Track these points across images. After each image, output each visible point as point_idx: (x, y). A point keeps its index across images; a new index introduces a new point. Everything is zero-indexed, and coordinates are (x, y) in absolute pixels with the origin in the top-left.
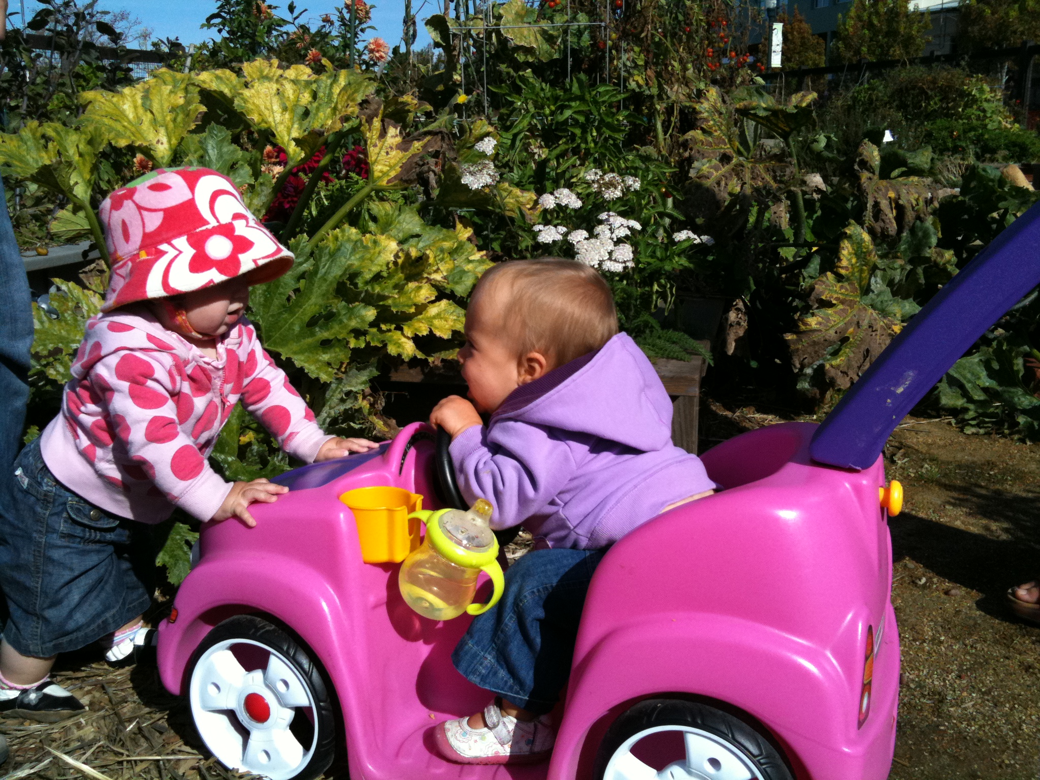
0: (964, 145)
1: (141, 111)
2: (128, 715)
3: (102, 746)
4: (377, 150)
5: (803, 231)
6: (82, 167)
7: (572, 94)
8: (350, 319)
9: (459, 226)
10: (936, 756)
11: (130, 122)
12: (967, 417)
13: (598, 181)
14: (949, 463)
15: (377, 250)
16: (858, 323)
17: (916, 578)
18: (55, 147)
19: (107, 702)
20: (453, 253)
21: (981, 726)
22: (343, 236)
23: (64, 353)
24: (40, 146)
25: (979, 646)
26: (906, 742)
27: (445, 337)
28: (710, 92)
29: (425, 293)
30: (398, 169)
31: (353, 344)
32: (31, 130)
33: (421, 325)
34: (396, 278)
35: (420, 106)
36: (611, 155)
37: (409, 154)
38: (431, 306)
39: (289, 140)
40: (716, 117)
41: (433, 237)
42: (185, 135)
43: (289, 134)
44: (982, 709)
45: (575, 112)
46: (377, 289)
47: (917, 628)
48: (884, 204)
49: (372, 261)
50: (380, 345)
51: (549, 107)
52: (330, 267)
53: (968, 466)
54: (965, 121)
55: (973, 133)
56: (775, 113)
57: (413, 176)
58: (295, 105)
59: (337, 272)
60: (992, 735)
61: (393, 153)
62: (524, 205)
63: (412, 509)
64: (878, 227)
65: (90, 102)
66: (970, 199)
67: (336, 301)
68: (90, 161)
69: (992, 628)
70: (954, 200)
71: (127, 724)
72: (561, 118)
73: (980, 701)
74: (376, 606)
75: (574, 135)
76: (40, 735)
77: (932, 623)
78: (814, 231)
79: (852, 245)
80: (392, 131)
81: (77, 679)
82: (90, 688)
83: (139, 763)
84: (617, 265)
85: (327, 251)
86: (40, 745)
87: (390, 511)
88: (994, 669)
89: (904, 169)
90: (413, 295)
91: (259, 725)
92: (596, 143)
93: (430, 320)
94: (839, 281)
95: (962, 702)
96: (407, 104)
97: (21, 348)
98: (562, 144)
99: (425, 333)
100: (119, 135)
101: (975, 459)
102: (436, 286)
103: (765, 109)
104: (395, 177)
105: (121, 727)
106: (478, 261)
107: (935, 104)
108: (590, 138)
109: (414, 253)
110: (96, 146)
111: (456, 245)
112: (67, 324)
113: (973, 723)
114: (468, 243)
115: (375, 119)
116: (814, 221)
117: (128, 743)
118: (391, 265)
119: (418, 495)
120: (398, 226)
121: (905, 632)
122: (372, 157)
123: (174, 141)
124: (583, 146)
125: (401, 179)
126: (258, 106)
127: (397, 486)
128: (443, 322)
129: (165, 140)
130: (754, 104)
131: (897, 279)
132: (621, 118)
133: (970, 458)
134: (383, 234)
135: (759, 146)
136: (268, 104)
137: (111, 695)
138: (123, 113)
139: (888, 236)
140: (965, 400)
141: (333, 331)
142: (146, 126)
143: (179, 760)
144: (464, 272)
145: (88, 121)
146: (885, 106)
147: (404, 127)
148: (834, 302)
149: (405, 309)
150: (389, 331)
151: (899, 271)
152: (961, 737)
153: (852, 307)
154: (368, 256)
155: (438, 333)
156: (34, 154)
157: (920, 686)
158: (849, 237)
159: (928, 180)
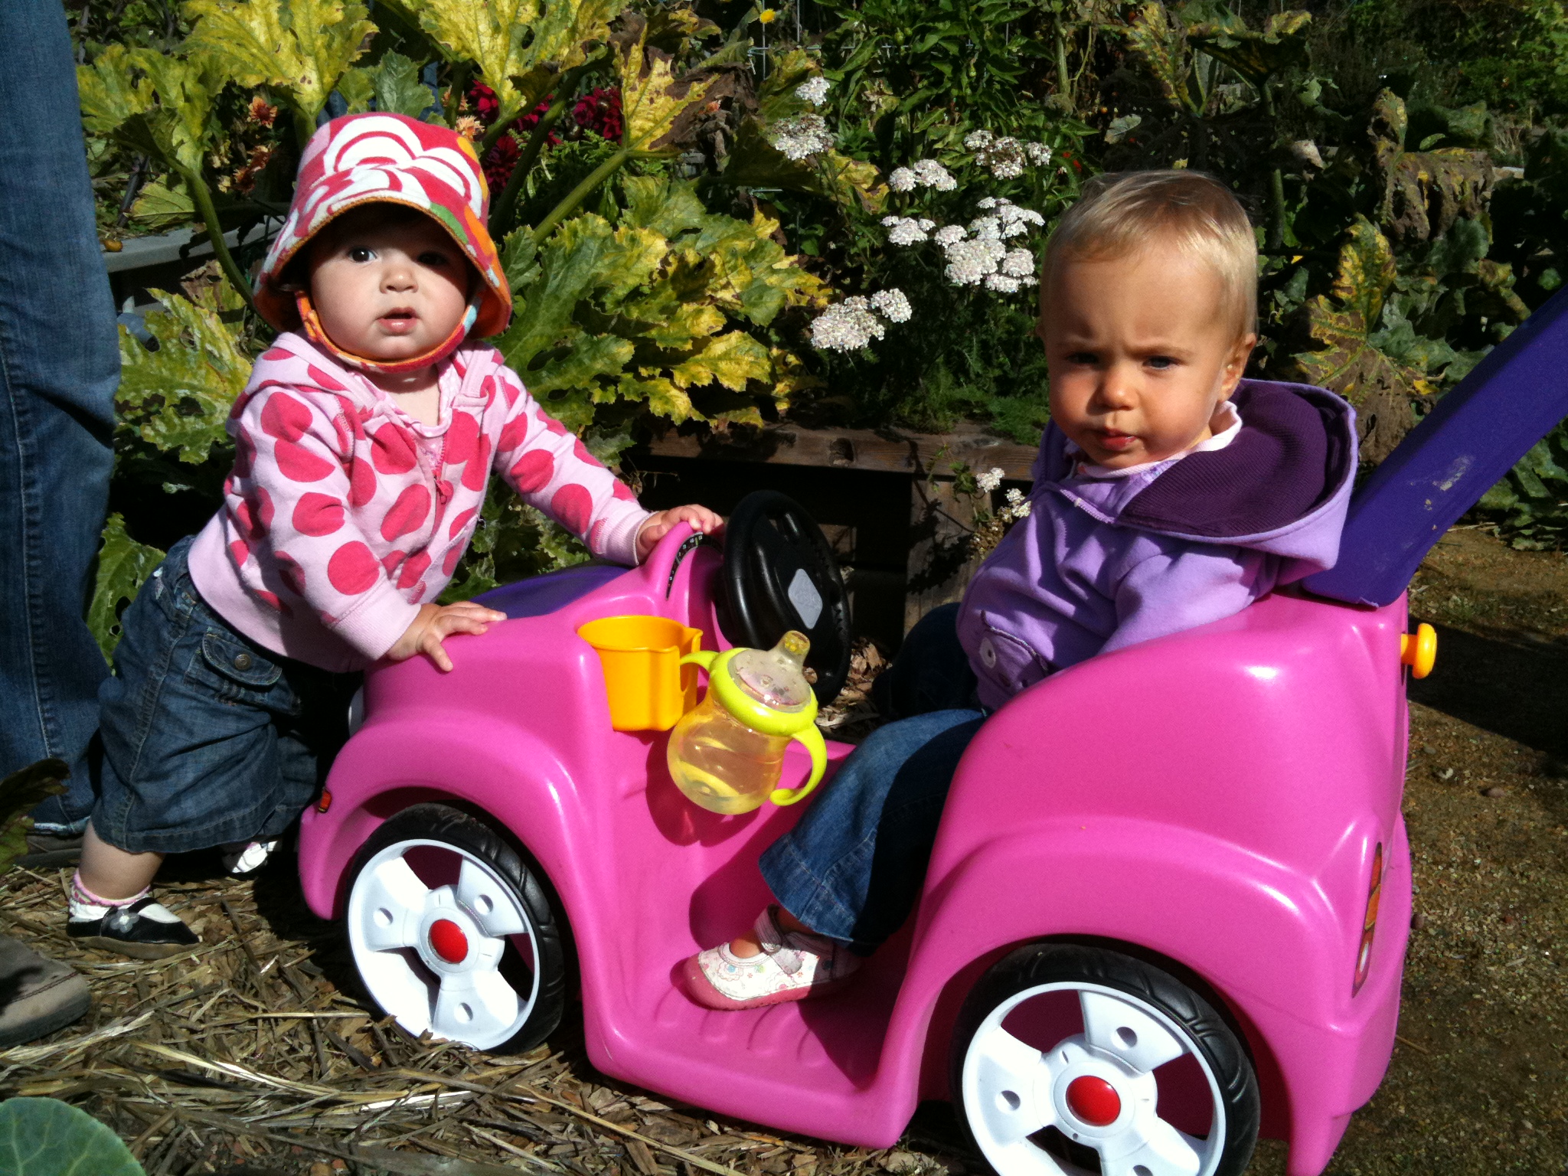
0: (1518, 99)
1: (277, 31)
2: (262, 949)
3: (225, 995)
4: (636, 95)
5: (1280, 231)
6: (188, 116)
7: (940, 9)
8: (594, 358)
9: (759, 216)
10: (1468, 1039)
11: (260, 48)
12: (1517, 523)
13: (985, 150)
14: (1489, 594)
15: (636, 252)
16: (1361, 375)
17: (1439, 769)
18: (148, 87)
19: (230, 929)
20: (751, 256)
21: (1535, 996)
22: (584, 230)
23: (167, 403)
24: (127, 85)
25: (1532, 874)
26: (1424, 1016)
27: (737, 388)
28: (1150, 11)
29: (709, 320)
30: (668, 126)
31: (597, 397)
32: (112, 58)
33: (700, 369)
34: (663, 295)
35: (700, 27)
36: (997, 107)
37: (684, 103)
38: (715, 340)
39: (502, 79)
40: (1158, 48)
41: (720, 231)
42: (346, 69)
43: (503, 70)
44: (1537, 970)
45: (944, 39)
46: (635, 314)
47: (1439, 844)
48: (1411, 191)
49: (628, 269)
50: (638, 400)
51: (902, 30)
52: (565, 278)
53: (1517, 600)
54: (1521, 61)
55: (1532, 81)
56: (1246, 43)
57: (692, 137)
58: (513, 24)
59: (575, 285)
60: (1553, 1010)
61: (661, 101)
62: (858, 184)
63: (686, 650)
64: (1400, 225)
65: (201, 16)
66: (1540, 185)
67: (574, 330)
68: (202, 107)
69: (1553, 847)
70: (1516, 186)
71: (260, 963)
72: (921, 48)
73: (1534, 957)
74: (628, 796)
75: (941, 74)
76: (134, 978)
77: (1462, 839)
78: (1296, 230)
79: (1359, 253)
80: (660, 66)
81: (184, 892)
82: (203, 908)
83: (281, 1022)
84: (1009, 281)
85: (560, 253)
86: (135, 991)
87: (654, 653)
88: (1556, 910)
89: (1441, 136)
90: (689, 323)
91: (453, 967)
92: (974, 89)
93: (713, 362)
94: (1336, 310)
95: (1507, 959)
96: (682, 23)
97: (100, 394)
98: (923, 90)
99: (706, 382)
100: (245, 68)
101: (1529, 589)
102: (722, 308)
103: (1231, 37)
104: (663, 138)
105: (252, 967)
106: (786, 271)
107: (1475, 34)
108: (965, 81)
109: (692, 258)
110: (212, 84)
111: (753, 246)
112: (170, 358)
113: (1523, 990)
114: (772, 243)
115: (634, 47)
116: (1298, 215)
117: (264, 992)
118: (655, 276)
119: (694, 630)
120: (666, 215)
121: (1421, 850)
122: (629, 106)
123: (328, 79)
124: (955, 92)
125: (672, 142)
126: (456, 25)
127: (662, 615)
128: (733, 366)
129: (313, 76)
130: (1214, 29)
131: (1423, 306)
132: (1015, 50)
133: (1522, 588)
134: (643, 226)
135: (1216, 96)
136: (471, 21)
137: (236, 919)
138: (250, 33)
139: (1416, 240)
140: (1516, 497)
141: (568, 376)
142: (285, 54)
143: (340, 1019)
144: (765, 289)
145: (198, 46)
146: (1399, 36)
147: (676, 60)
148: (1327, 342)
149: (678, 345)
150: (652, 377)
151: (1426, 295)
152: (1505, 1011)
153: (1353, 351)
154: (622, 261)
155: (726, 383)
156: (117, 96)
157: (1445, 932)
158: (1355, 241)
159: (1480, 155)
